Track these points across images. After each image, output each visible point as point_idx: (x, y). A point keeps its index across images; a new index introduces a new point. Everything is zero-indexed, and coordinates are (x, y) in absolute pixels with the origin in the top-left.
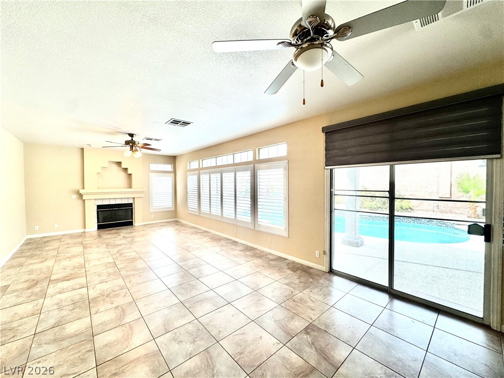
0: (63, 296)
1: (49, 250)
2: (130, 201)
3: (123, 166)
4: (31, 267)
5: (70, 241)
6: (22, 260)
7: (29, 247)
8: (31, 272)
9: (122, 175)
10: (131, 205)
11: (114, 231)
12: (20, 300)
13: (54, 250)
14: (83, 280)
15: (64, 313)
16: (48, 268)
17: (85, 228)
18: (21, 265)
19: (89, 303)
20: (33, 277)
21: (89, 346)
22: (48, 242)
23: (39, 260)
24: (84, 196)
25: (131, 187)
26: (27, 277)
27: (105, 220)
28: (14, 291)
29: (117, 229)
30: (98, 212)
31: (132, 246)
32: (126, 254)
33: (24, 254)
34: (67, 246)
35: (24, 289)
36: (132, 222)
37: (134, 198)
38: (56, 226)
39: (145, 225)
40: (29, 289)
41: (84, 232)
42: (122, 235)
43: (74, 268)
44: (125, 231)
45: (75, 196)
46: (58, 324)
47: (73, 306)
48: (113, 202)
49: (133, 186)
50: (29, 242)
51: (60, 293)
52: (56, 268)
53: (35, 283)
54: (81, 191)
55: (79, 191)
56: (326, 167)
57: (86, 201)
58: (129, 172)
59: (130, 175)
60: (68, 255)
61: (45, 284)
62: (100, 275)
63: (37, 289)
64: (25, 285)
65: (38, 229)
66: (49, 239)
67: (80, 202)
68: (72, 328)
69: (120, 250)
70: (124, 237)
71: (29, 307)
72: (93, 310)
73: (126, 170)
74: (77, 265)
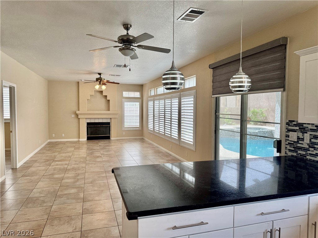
0: (57, 167)
1: (58, 148)
2: (108, 121)
3: (104, 94)
4: (47, 154)
5: (69, 145)
6: (45, 151)
7: (49, 146)
8: (47, 156)
9: (103, 100)
10: (109, 124)
11: (96, 141)
12: (41, 165)
13: (59, 148)
14: (67, 162)
15: (55, 172)
16: (55, 156)
17: (79, 138)
18: (44, 153)
19: (66, 170)
20: (47, 158)
21: (60, 182)
22: (58, 144)
23: (51, 152)
24: (79, 116)
25: (109, 110)
26: (45, 158)
27: (91, 134)
28: (39, 162)
29: (98, 141)
30: (87, 128)
31: (101, 151)
32: (95, 154)
33: (46, 149)
34: (67, 147)
35: (42, 162)
36: (110, 136)
37: (111, 118)
38: (63, 135)
39: (117, 140)
40: (44, 162)
41: (79, 141)
42: (100, 144)
43: (66, 157)
44: (102, 142)
45: (73, 116)
46: (53, 174)
47: (59, 170)
48: (97, 121)
49: (110, 109)
50: (49, 144)
51: (56, 165)
52: (58, 156)
53: (48, 160)
54: (78, 112)
55: (76, 112)
56: (213, 96)
57: (80, 119)
58: (108, 99)
59: (109, 100)
60: (66, 151)
61: (51, 161)
62: (76, 161)
63: (48, 163)
64: (44, 161)
65: (54, 136)
66: (59, 143)
67: (76, 120)
68: (56, 176)
69: (93, 152)
70: (100, 146)
71: (43, 168)
72: (66, 173)
73: (106, 96)
74: (68, 156)
